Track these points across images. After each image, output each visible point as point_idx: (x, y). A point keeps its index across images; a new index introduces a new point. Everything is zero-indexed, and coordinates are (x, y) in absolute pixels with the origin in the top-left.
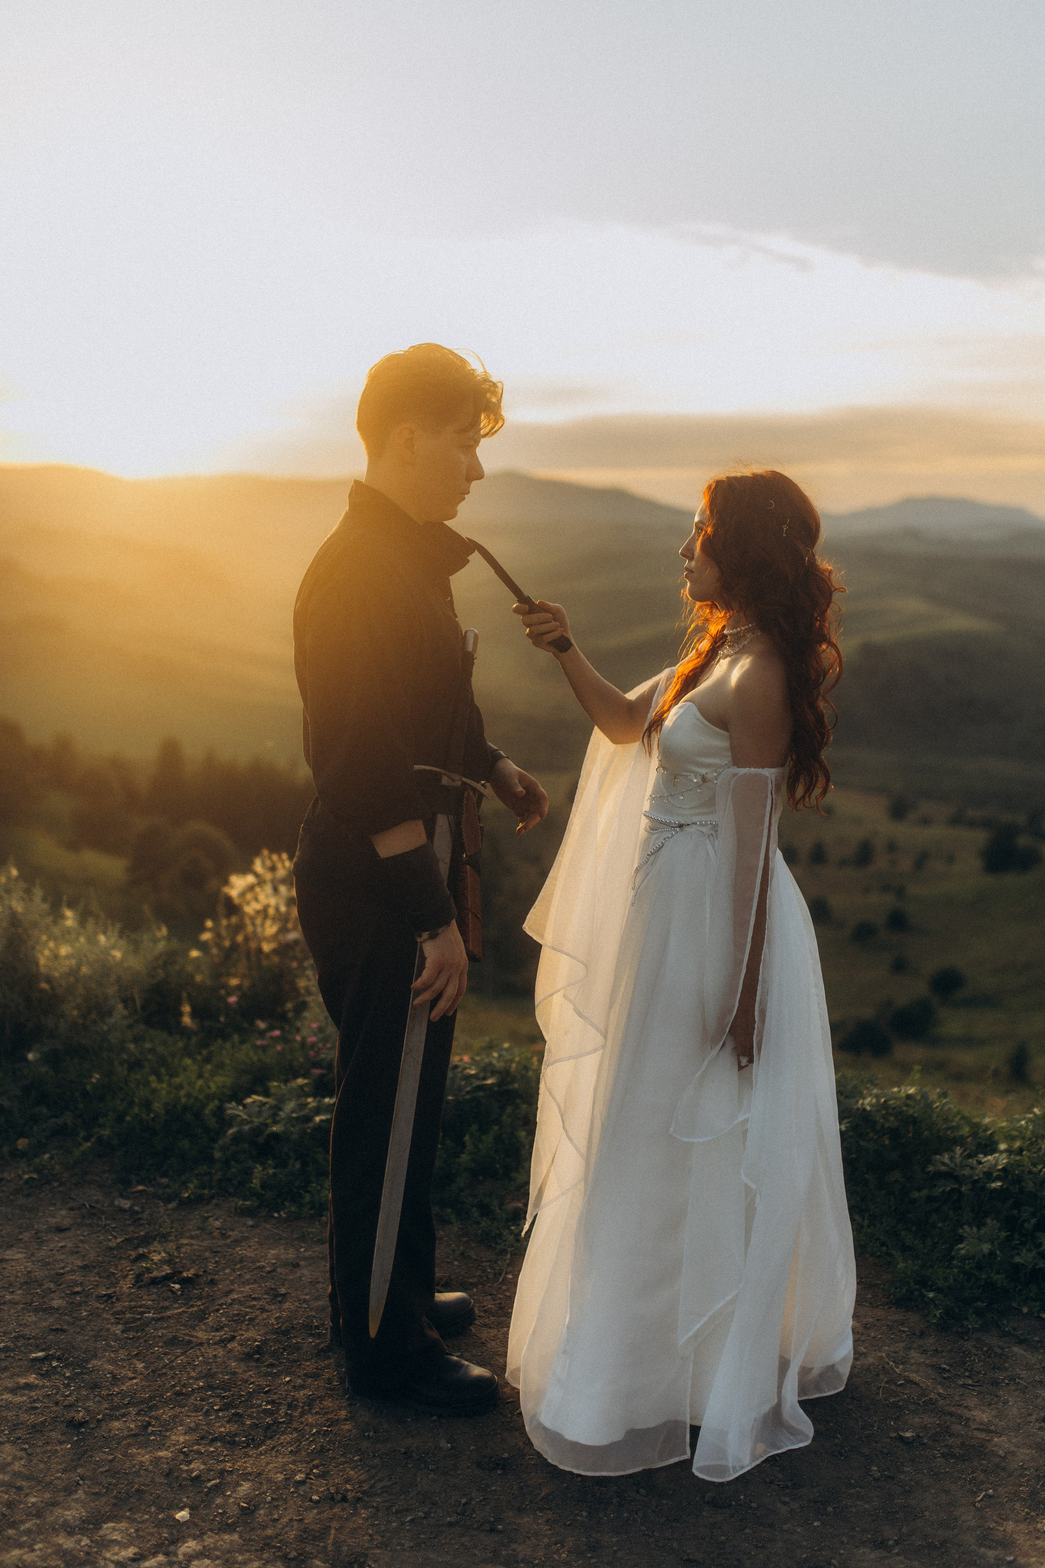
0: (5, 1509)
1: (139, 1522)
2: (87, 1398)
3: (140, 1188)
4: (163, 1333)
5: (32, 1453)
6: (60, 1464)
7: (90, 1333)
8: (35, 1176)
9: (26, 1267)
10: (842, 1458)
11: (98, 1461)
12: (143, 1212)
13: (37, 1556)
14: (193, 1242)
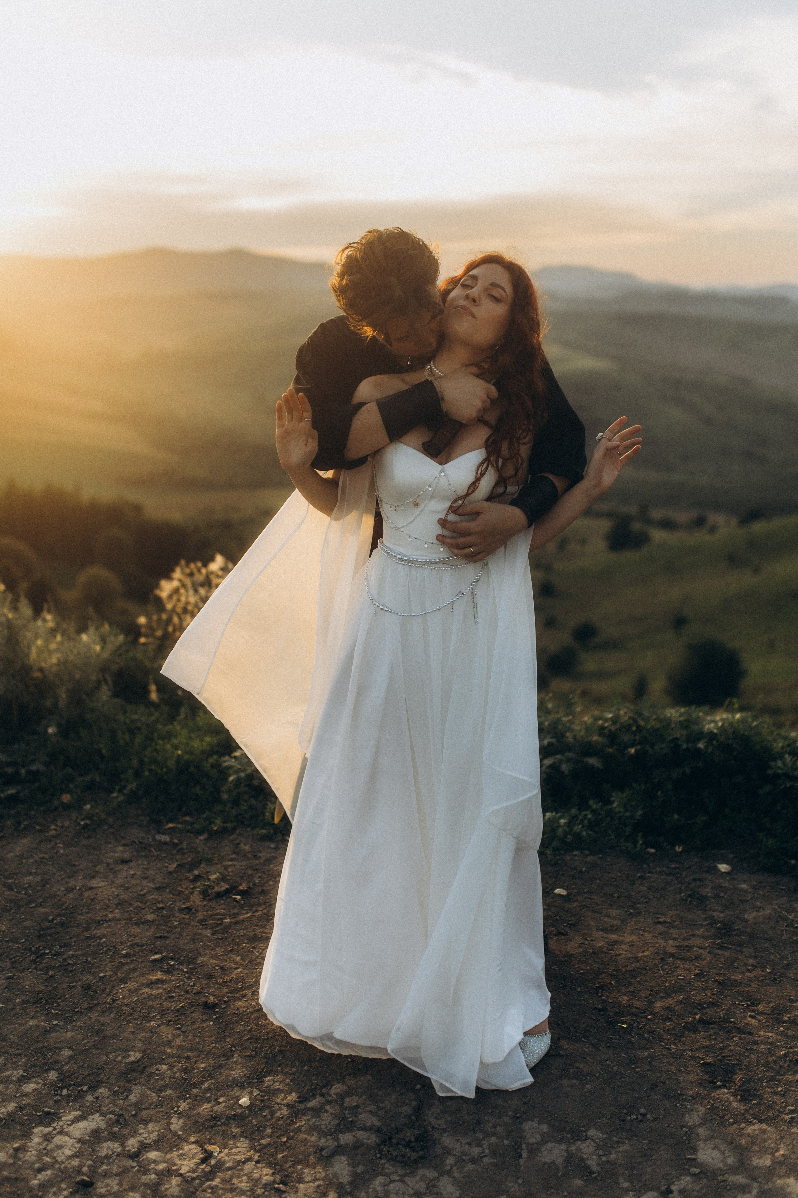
0: (183, 1074)
1: (290, 1074)
2: (208, 986)
3: (171, 825)
4: (244, 933)
5: (186, 1031)
6: (211, 1037)
7: (188, 937)
8: (88, 822)
9: (113, 892)
10: (778, 982)
11: (238, 1032)
12: (181, 843)
13: (224, 1107)
14: (235, 863)
